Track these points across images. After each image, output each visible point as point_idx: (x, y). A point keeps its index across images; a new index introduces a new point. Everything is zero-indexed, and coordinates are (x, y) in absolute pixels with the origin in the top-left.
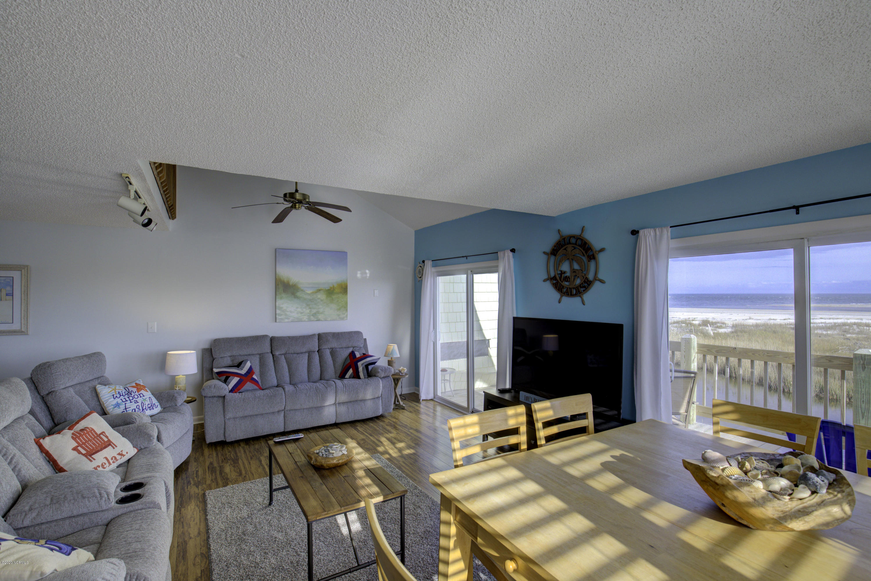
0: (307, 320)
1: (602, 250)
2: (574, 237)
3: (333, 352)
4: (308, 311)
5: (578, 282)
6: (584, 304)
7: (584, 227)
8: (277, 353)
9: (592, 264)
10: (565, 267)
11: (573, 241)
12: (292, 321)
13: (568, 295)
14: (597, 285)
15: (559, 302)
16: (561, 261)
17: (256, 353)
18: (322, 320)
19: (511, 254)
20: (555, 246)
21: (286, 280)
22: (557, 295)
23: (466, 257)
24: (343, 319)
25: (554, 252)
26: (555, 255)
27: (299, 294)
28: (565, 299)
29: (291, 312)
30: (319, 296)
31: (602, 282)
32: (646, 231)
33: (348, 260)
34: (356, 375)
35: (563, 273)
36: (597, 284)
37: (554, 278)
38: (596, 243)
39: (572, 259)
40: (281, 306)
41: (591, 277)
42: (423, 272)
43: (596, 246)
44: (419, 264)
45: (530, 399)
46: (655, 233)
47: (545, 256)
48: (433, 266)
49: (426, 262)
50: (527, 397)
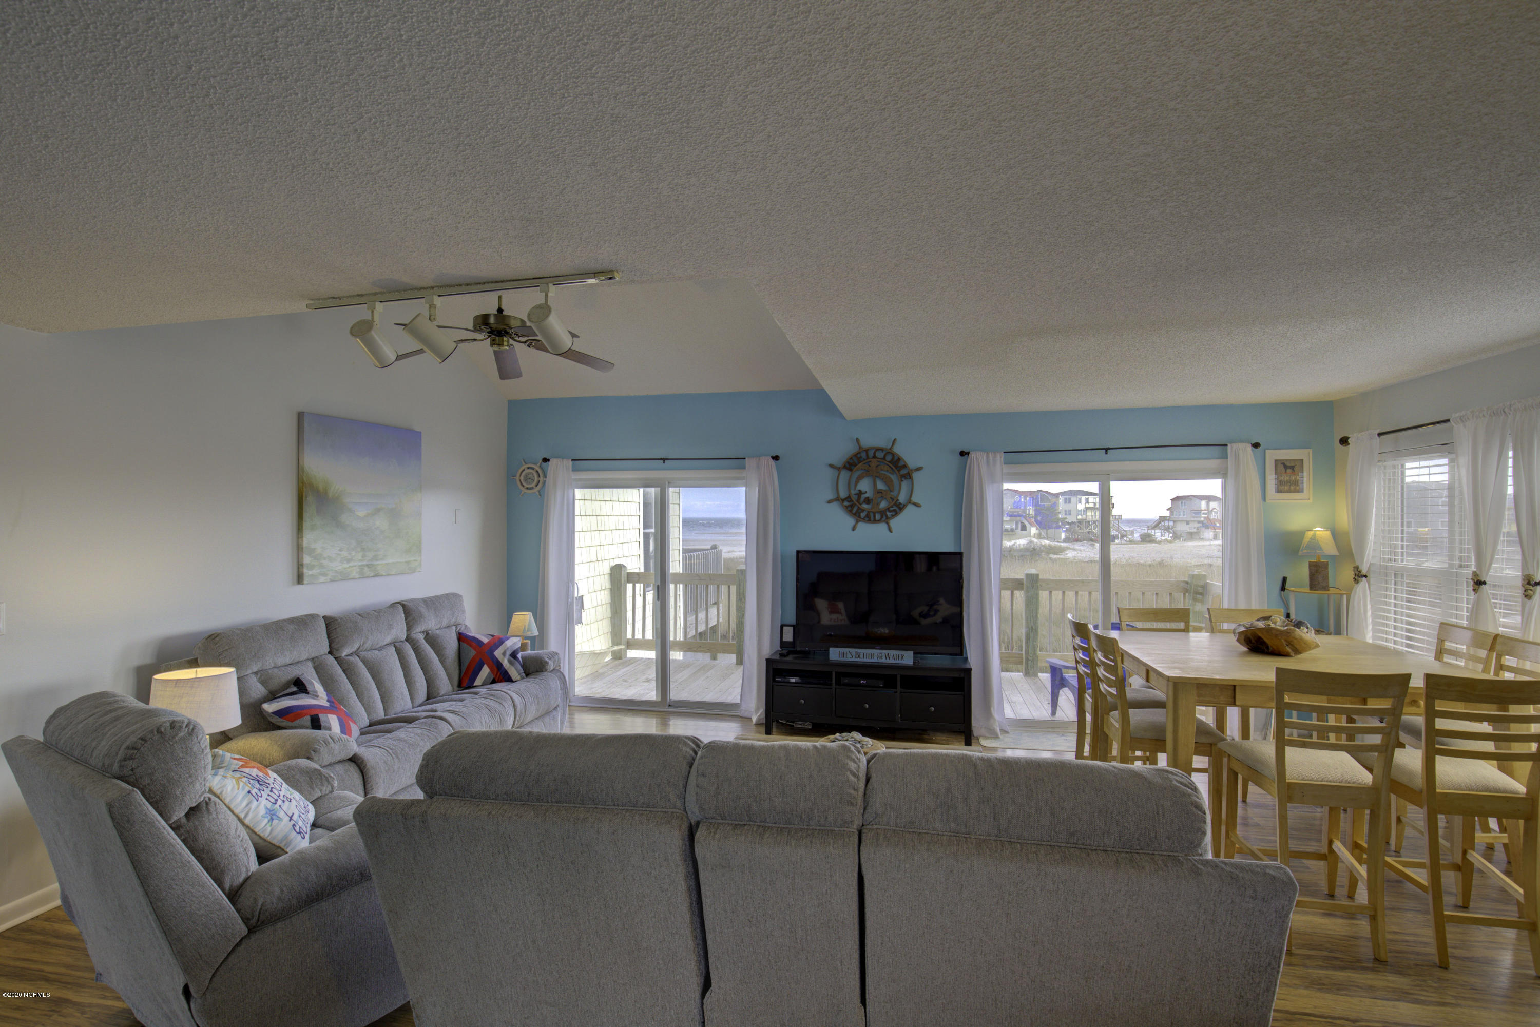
0: (357, 576)
1: (919, 469)
2: (882, 450)
3: (431, 641)
4: (359, 556)
5: (883, 505)
6: (891, 531)
9: (905, 485)
10: (865, 485)
11: (880, 455)
12: (332, 581)
13: (869, 520)
14: (909, 510)
15: (854, 529)
16: (859, 479)
18: (382, 576)
19: (772, 462)
20: (851, 458)
21: (321, 487)
22: (851, 521)
23: (664, 460)
24: (413, 571)
25: (850, 465)
26: (851, 470)
27: (345, 518)
28: (862, 526)
29: (330, 559)
31: (917, 505)
32: (978, 453)
33: (423, 446)
35: (860, 493)
36: (910, 508)
37: (848, 498)
38: (911, 459)
39: (875, 476)
40: (313, 546)
41: (902, 499)
42: (541, 479)
43: (912, 463)
44: (526, 463)
45: (849, 656)
46: (988, 457)
47: (831, 470)
48: (575, 469)
49: (553, 462)
50: (843, 653)
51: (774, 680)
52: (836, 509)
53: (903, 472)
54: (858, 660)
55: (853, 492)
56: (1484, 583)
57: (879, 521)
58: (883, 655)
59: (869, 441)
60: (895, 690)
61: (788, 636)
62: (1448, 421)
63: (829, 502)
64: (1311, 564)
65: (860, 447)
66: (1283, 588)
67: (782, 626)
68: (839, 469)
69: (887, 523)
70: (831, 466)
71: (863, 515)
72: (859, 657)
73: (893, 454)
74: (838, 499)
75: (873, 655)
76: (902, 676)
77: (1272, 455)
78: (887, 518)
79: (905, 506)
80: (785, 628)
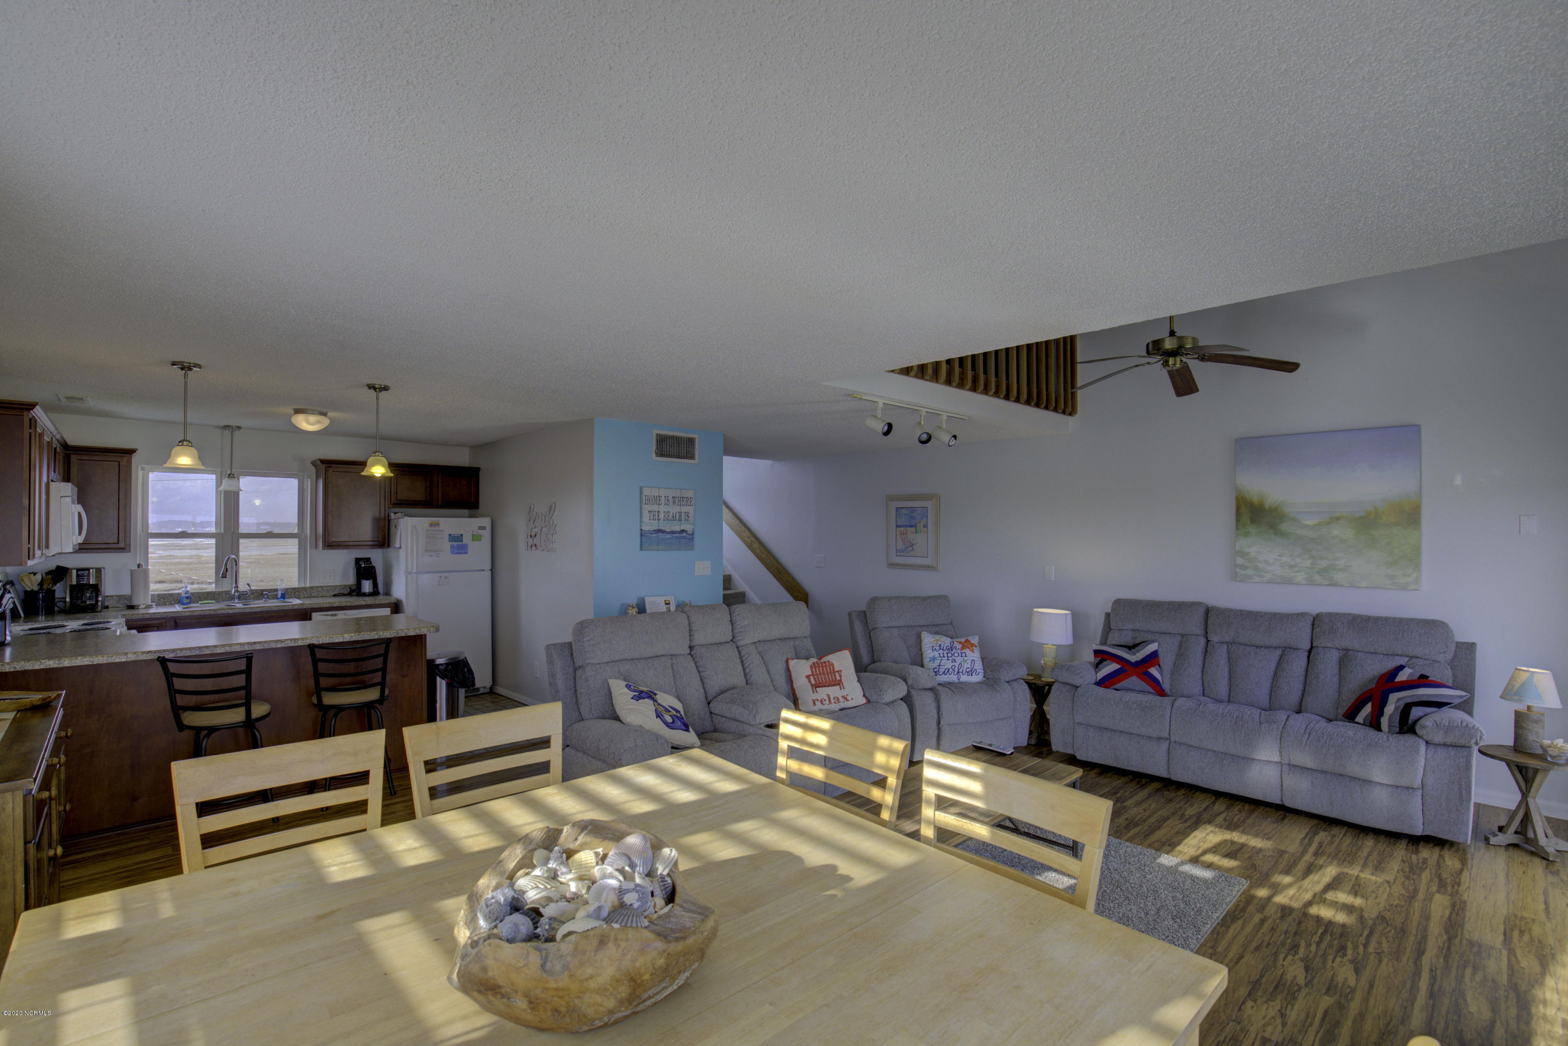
0: (1304, 582)
3: (1345, 659)
4: (1308, 563)
8: (1214, 638)
12: (1269, 582)
17: (1176, 632)
18: (1342, 586)
21: (1255, 500)
27: (1284, 527)
29: (1267, 563)
30: (1336, 532)
33: (1424, 445)
34: (1374, 723)
40: (1246, 550)
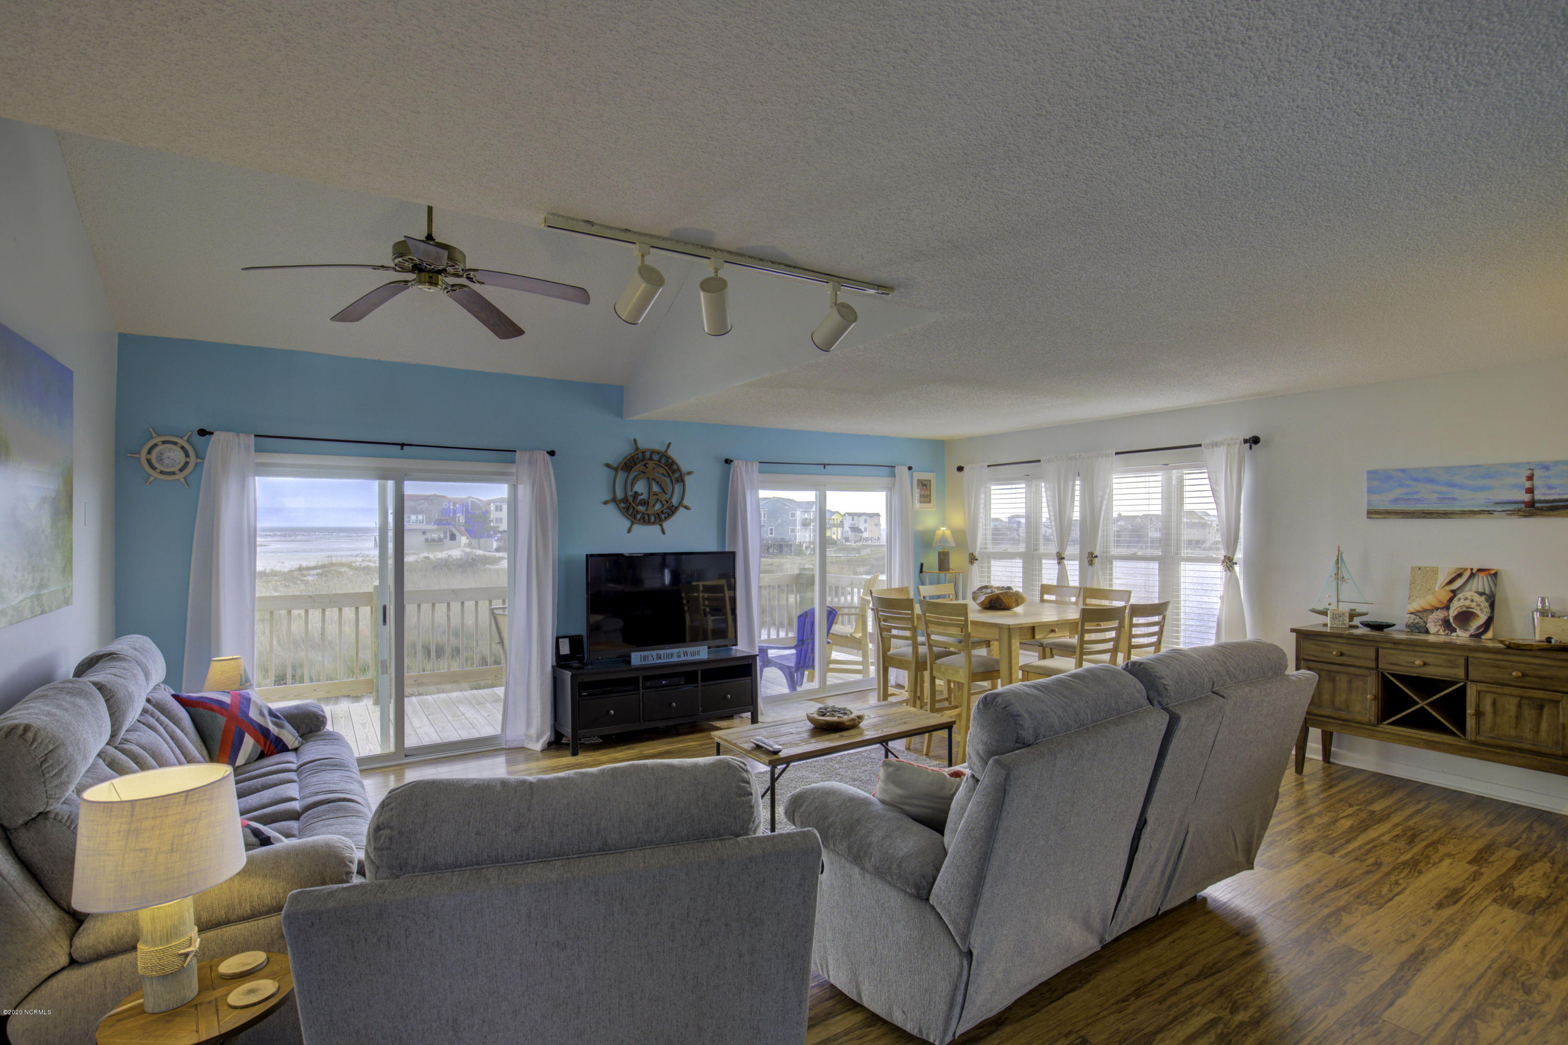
0: (29, 614)
1: (689, 473)
2: (658, 453)
4: (31, 579)
5: (658, 507)
6: (664, 533)
7: (670, 444)
9: (678, 487)
10: (640, 487)
11: (655, 457)
12: (11, 623)
13: (644, 522)
14: (681, 512)
15: (629, 531)
16: (635, 480)
19: (548, 457)
20: (629, 460)
22: (627, 523)
23: (402, 445)
24: (64, 604)
25: (627, 465)
26: (627, 471)
27: (19, 513)
28: (637, 528)
29: (9, 585)
30: (44, 522)
31: (687, 508)
32: (739, 462)
33: (74, 394)
35: (636, 494)
36: (682, 510)
37: (625, 500)
38: (682, 463)
39: (651, 478)
41: (675, 501)
42: (193, 460)
43: (684, 468)
44: (158, 435)
45: (650, 658)
46: (747, 466)
47: (607, 470)
48: (258, 450)
49: (219, 437)
50: (645, 657)
51: (580, 695)
52: (612, 509)
53: (677, 475)
54: (659, 661)
55: (630, 493)
56: (1064, 558)
57: (654, 523)
58: (682, 653)
59: (645, 443)
60: (696, 685)
61: (565, 649)
62: (1039, 461)
63: (605, 503)
64: (940, 553)
65: (637, 449)
66: (921, 571)
67: (558, 639)
68: (616, 469)
69: (661, 525)
70: (608, 465)
71: (639, 516)
72: (660, 658)
73: (668, 458)
74: (614, 500)
75: (672, 655)
76: (702, 670)
77: (918, 476)
78: (661, 520)
79: (677, 508)
80: (560, 640)
